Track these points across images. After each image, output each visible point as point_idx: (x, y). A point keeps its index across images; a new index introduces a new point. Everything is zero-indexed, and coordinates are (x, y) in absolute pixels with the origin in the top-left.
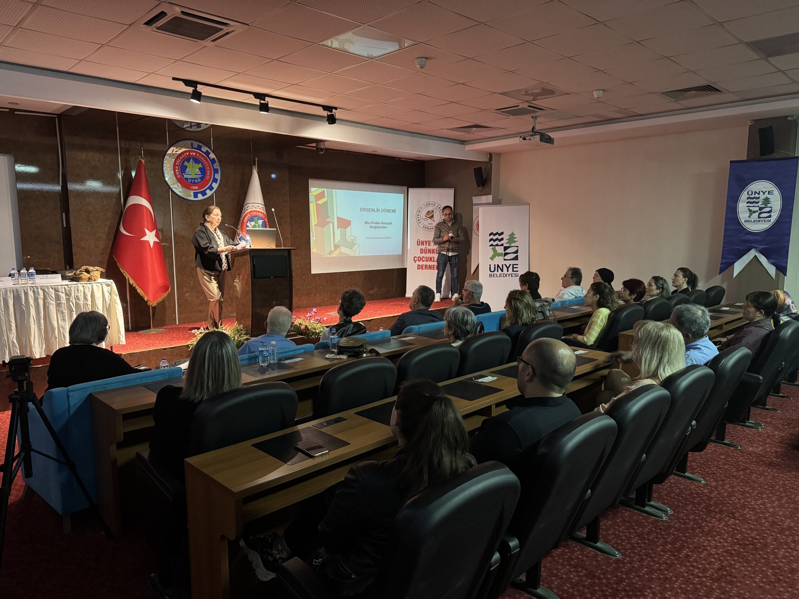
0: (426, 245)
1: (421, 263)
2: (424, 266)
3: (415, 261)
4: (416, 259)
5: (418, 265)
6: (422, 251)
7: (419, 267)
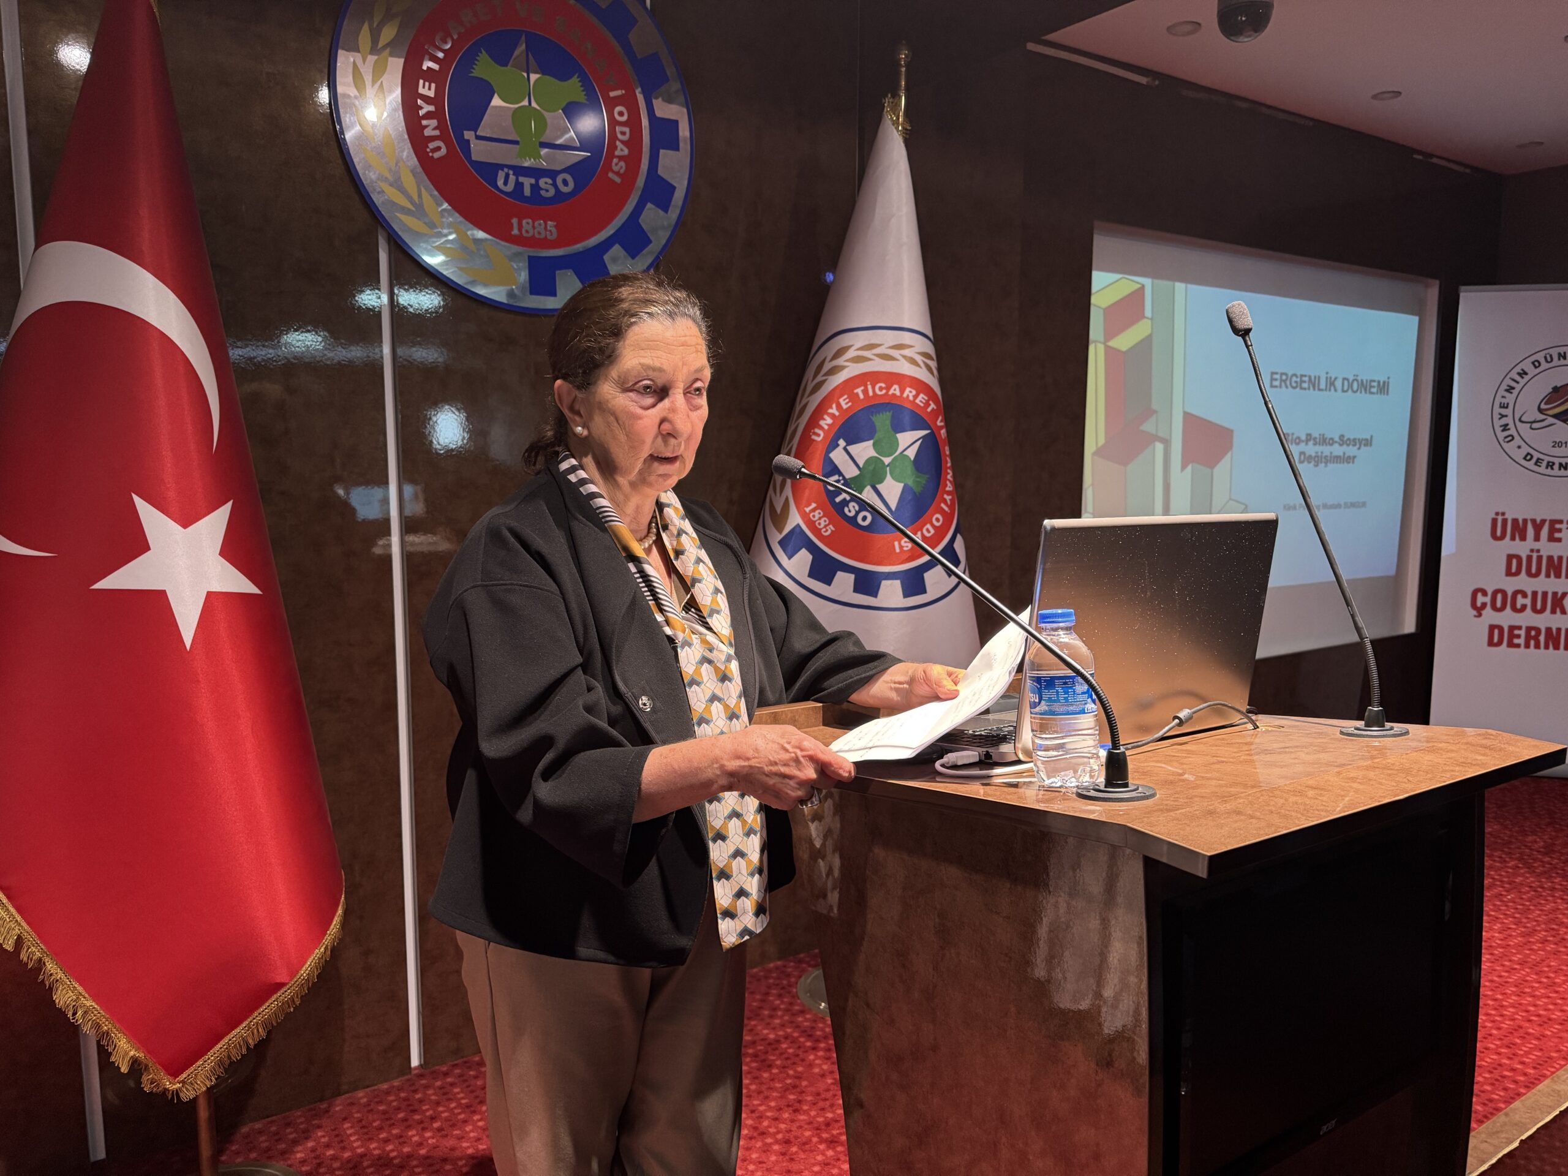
0: (1537, 538)
1: (1506, 619)
2: (1522, 633)
3: (1479, 610)
4: (1480, 599)
5: (1492, 628)
6: (1513, 566)
7: (1497, 637)
